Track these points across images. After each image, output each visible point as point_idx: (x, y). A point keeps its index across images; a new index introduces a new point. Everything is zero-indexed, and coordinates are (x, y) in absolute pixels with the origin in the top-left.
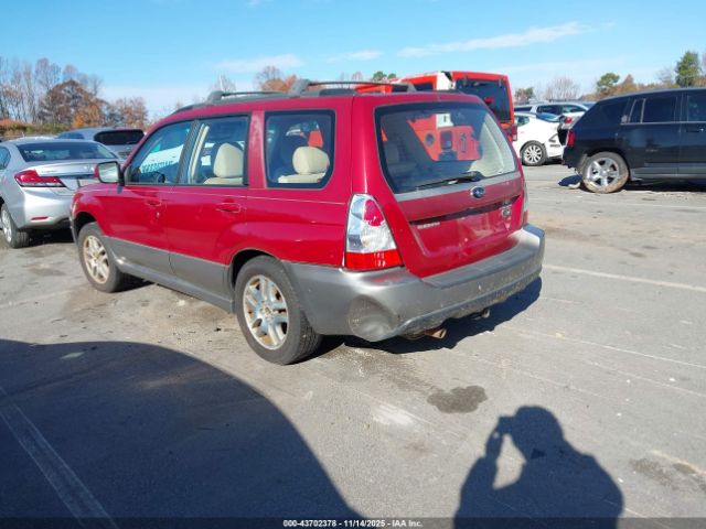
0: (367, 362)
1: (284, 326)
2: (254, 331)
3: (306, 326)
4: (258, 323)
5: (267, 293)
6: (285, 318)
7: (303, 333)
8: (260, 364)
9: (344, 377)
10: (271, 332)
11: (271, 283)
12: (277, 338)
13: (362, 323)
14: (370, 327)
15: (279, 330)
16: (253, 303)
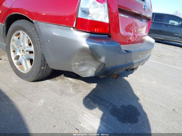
0: (74, 85)
1: (31, 61)
2: (15, 62)
3: (44, 62)
4: (17, 58)
5: (23, 41)
6: (32, 56)
7: (41, 66)
8: (16, 79)
9: (62, 93)
10: (24, 63)
11: (26, 35)
12: (27, 67)
13: (80, 65)
14: (84, 69)
15: (28, 62)
16: (16, 46)
